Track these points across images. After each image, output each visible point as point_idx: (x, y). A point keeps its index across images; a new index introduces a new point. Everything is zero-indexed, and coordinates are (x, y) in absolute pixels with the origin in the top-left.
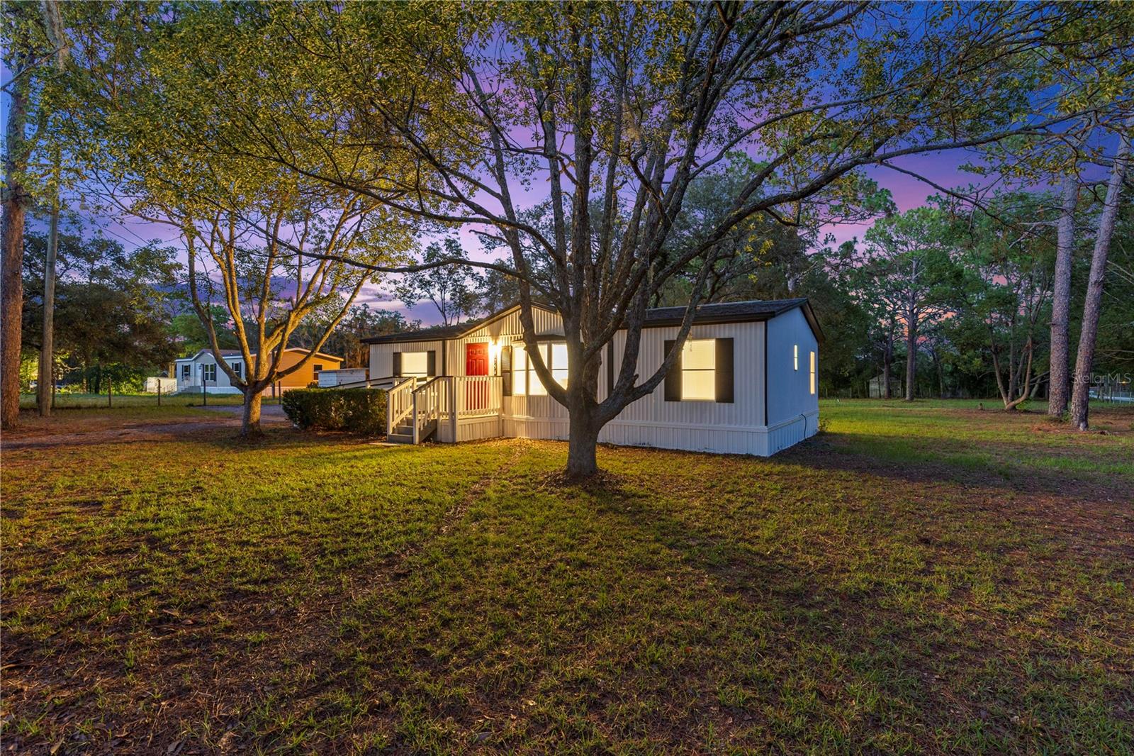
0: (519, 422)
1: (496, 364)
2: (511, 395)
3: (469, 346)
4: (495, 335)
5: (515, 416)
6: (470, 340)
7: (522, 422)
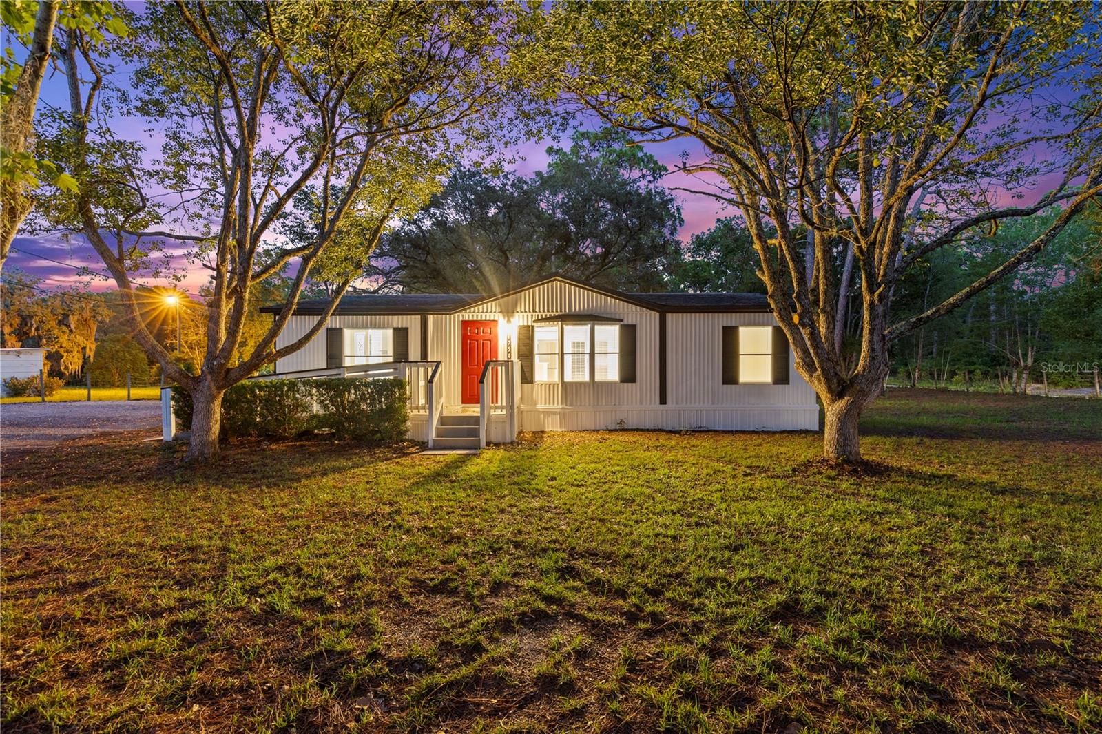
0: (548, 413)
1: (509, 345)
2: (531, 382)
3: (465, 324)
4: (509, 312)
5: (539, 406)
6: (468, 315)
7: (555, 413)
